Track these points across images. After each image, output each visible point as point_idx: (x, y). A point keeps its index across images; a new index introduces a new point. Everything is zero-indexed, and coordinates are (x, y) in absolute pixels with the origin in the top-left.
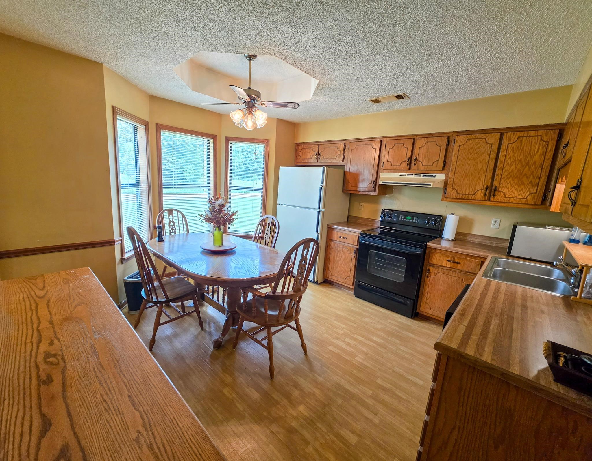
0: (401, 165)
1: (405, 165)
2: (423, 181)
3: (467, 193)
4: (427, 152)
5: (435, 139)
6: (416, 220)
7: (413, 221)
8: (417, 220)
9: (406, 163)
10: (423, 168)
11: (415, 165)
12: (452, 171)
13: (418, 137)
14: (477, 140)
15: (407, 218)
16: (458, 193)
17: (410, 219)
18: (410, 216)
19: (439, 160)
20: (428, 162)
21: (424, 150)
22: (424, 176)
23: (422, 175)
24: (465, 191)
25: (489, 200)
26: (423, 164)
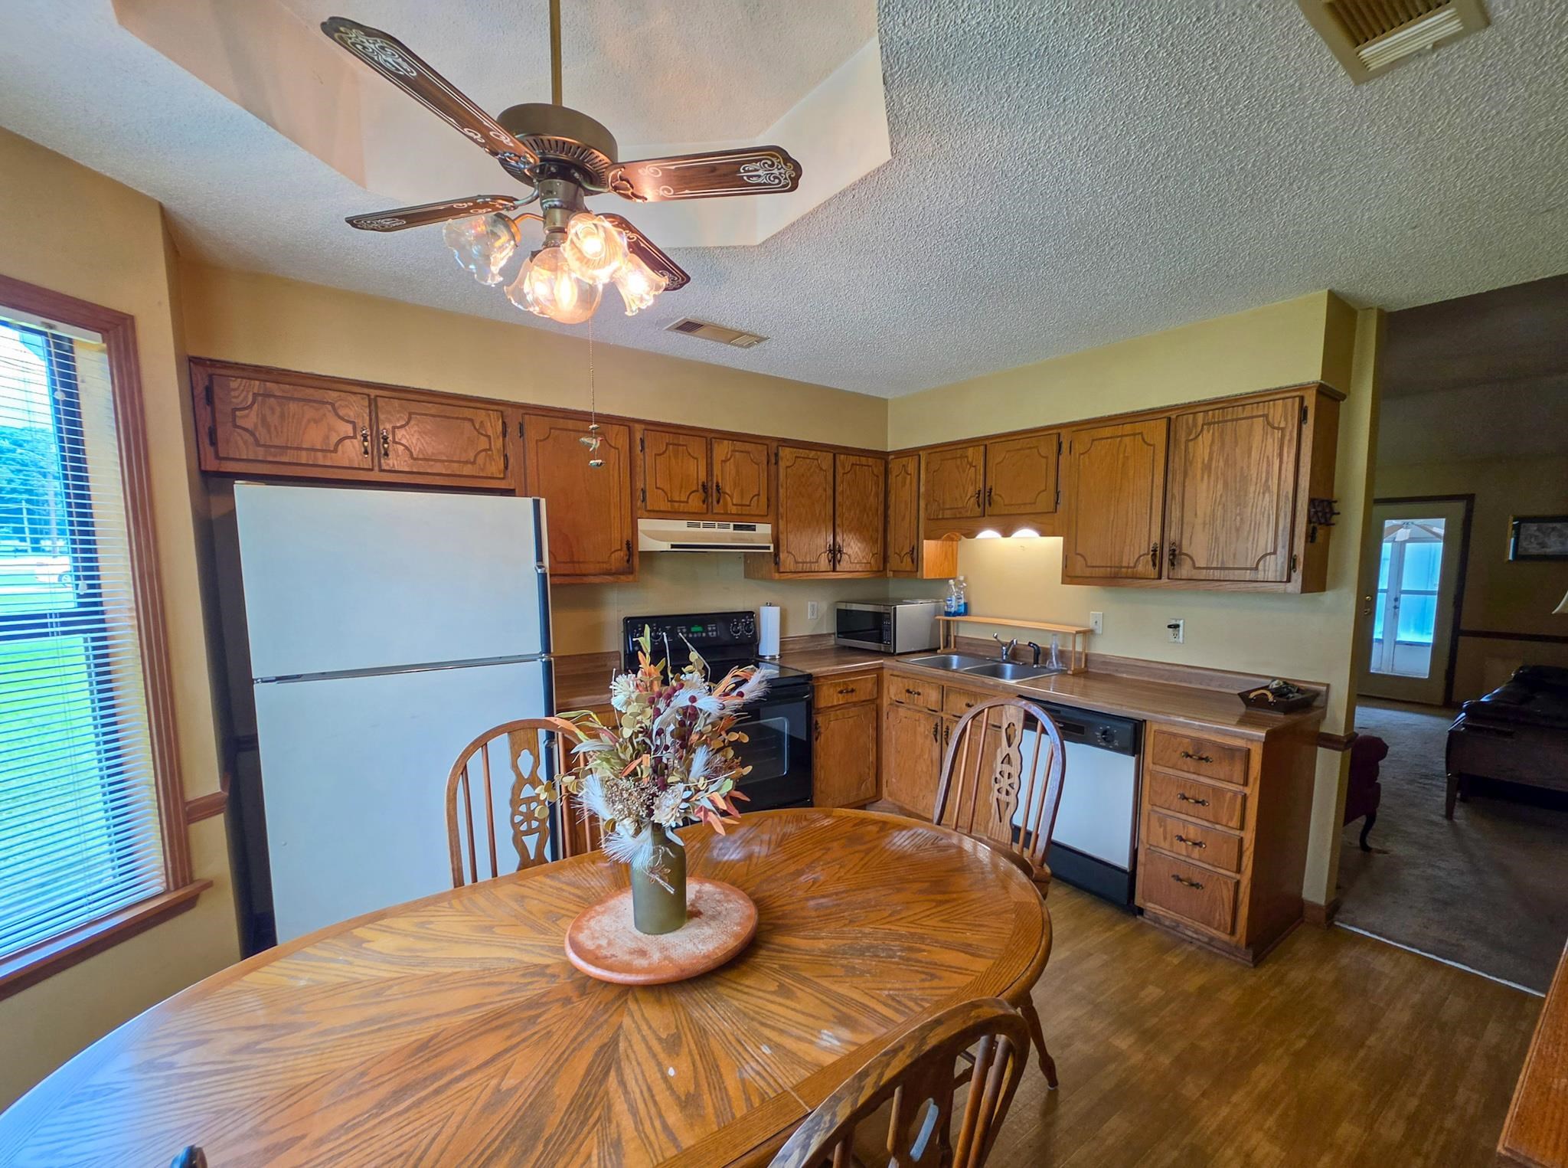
0: (690, 501)
1: (695, 503)
2: (734, 540)
3: (808, 560)
4: (737, 472)
5: (748, 447)
6: (712, 631)
7: (707, 635)
8: (716, 631)
9: (701, 494)
10: (734, 510)
11: (718, 502)
12: (782, 517)
13: (713, 435)
14: (808, 461)
15: (694, 629)
16: (797, 562)
17: (702, 632)
18: (699, 625)
19: (758, 495)
20: (742, 498)
21: (730, 466)
22: (736, 527)
23: (732, 524)
24: (806, 556)
25: (834, 570)
26: (733, 499)
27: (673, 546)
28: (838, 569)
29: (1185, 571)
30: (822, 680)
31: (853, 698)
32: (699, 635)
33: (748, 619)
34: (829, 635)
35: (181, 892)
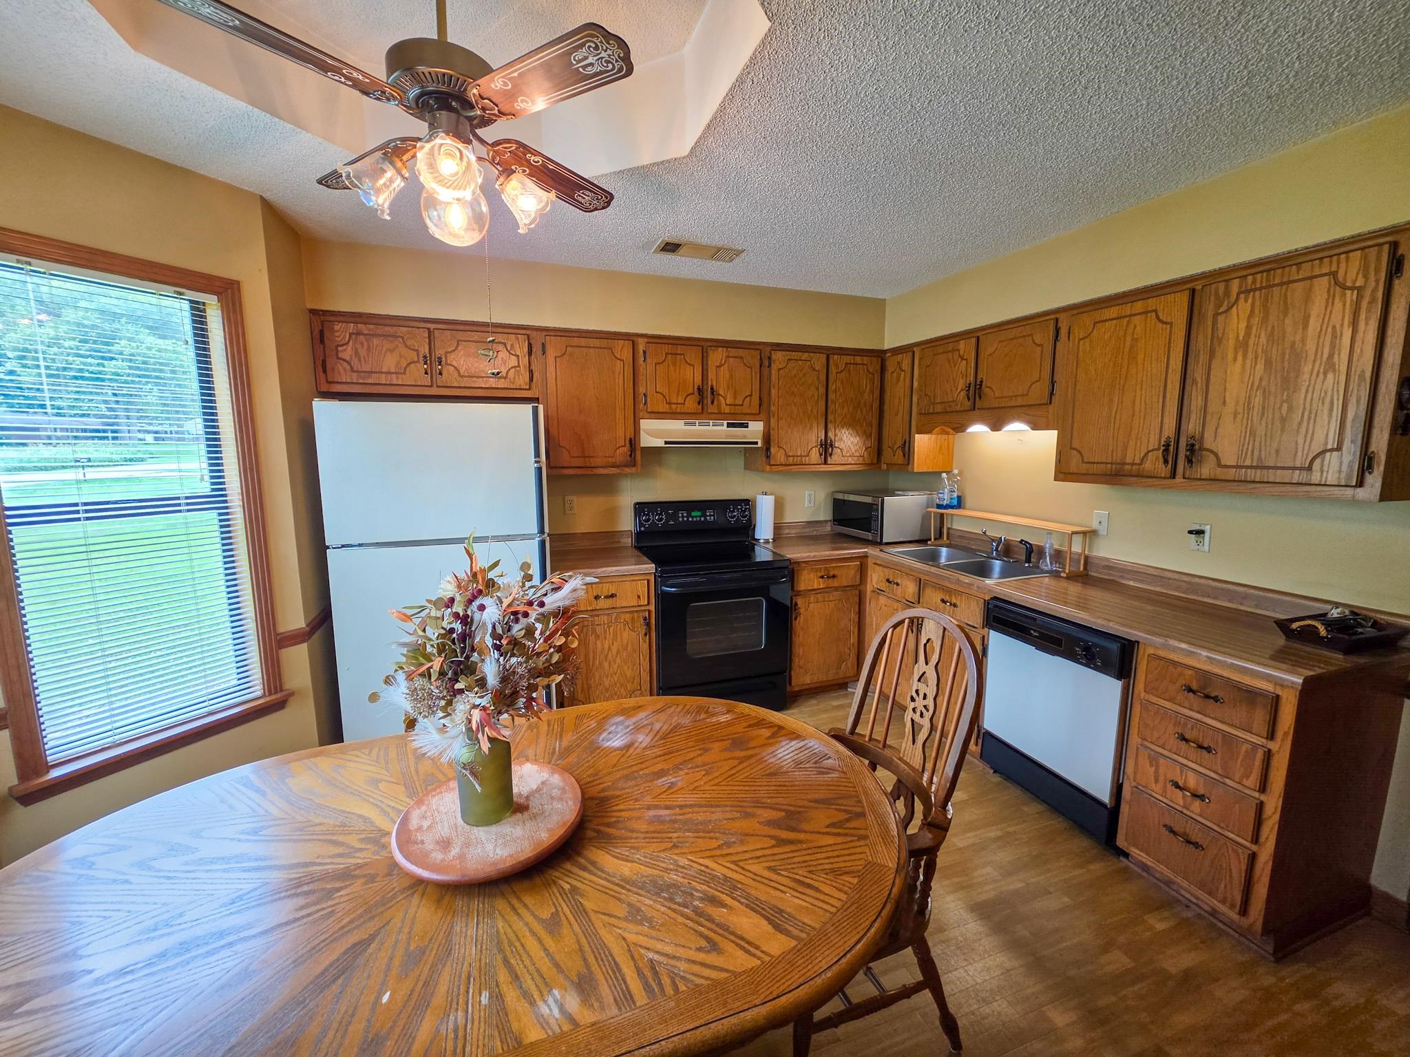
0: (686, 403)
1: (691, 404)
2: (727, 437)
3: (799, 454)
4: (731, 376)
5: (741, 352)
6: (710, 516)
7: (705, 519)
8: (714, 516)
9: (696, 397)
10: (727, 410)
11: (712, 403)
12: (774, 415)
13: (710, 344)
14: (800, 363)
15: (694, 514)
16: (787, 456)
17: (700, 517)
18: (699, 510)
19: (751, 395)
20: (735, 398)
21: (724, 371)
22: (729, 425)
23: (725, 422)
24: (796, 450)
25: (826, 463)
26: (726, 400)
27: (666, 443)
28: (829, 462)
29: (1207, 469)
30: (804, 565)
31: (835, 583)
32: (698, 519)
33: (746, 505)
34: (826, 521)
35: (273, 697)
